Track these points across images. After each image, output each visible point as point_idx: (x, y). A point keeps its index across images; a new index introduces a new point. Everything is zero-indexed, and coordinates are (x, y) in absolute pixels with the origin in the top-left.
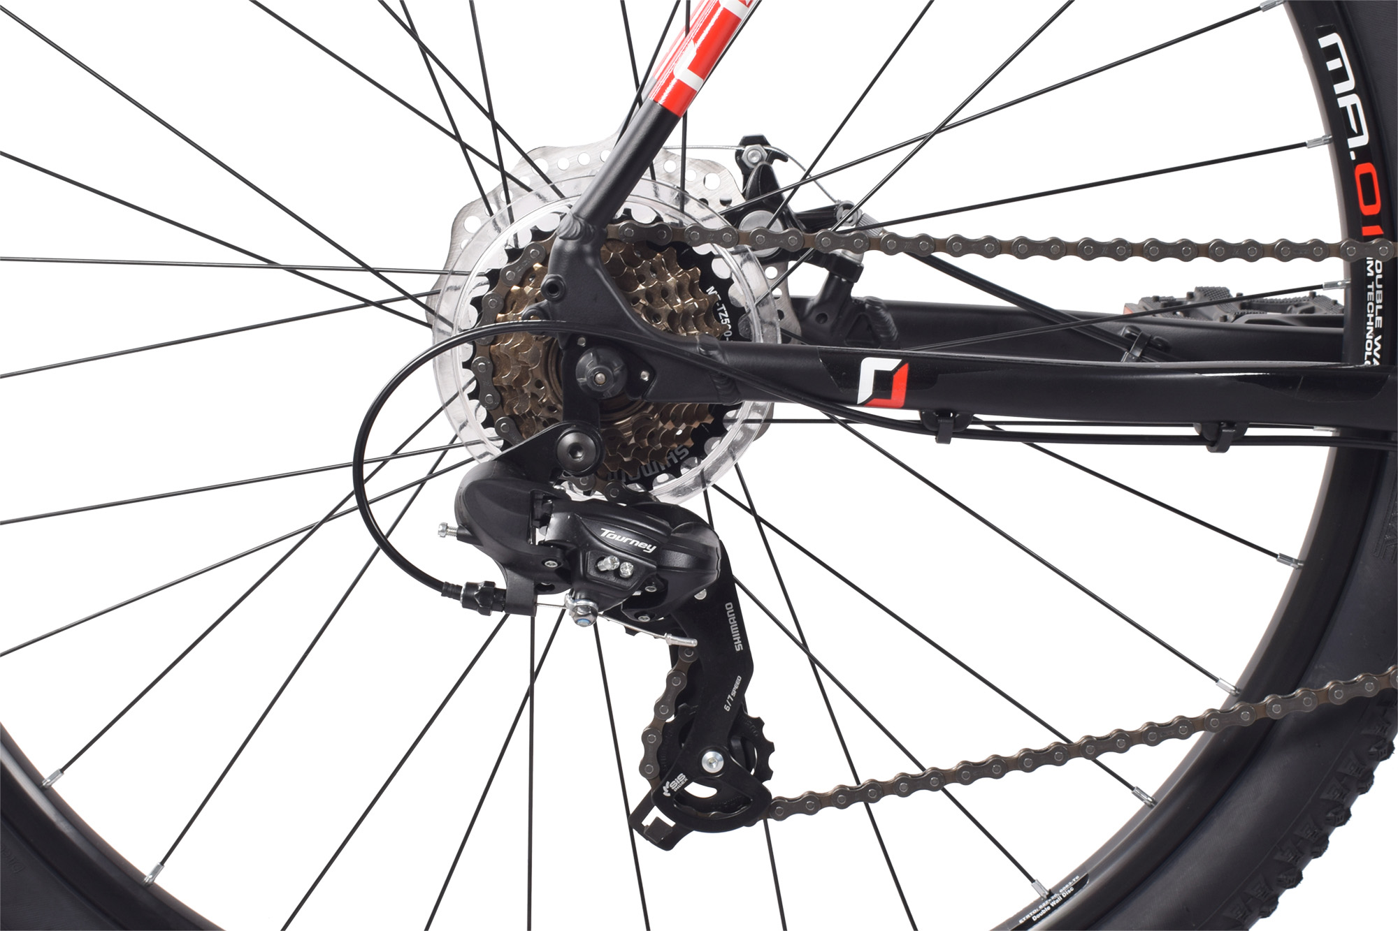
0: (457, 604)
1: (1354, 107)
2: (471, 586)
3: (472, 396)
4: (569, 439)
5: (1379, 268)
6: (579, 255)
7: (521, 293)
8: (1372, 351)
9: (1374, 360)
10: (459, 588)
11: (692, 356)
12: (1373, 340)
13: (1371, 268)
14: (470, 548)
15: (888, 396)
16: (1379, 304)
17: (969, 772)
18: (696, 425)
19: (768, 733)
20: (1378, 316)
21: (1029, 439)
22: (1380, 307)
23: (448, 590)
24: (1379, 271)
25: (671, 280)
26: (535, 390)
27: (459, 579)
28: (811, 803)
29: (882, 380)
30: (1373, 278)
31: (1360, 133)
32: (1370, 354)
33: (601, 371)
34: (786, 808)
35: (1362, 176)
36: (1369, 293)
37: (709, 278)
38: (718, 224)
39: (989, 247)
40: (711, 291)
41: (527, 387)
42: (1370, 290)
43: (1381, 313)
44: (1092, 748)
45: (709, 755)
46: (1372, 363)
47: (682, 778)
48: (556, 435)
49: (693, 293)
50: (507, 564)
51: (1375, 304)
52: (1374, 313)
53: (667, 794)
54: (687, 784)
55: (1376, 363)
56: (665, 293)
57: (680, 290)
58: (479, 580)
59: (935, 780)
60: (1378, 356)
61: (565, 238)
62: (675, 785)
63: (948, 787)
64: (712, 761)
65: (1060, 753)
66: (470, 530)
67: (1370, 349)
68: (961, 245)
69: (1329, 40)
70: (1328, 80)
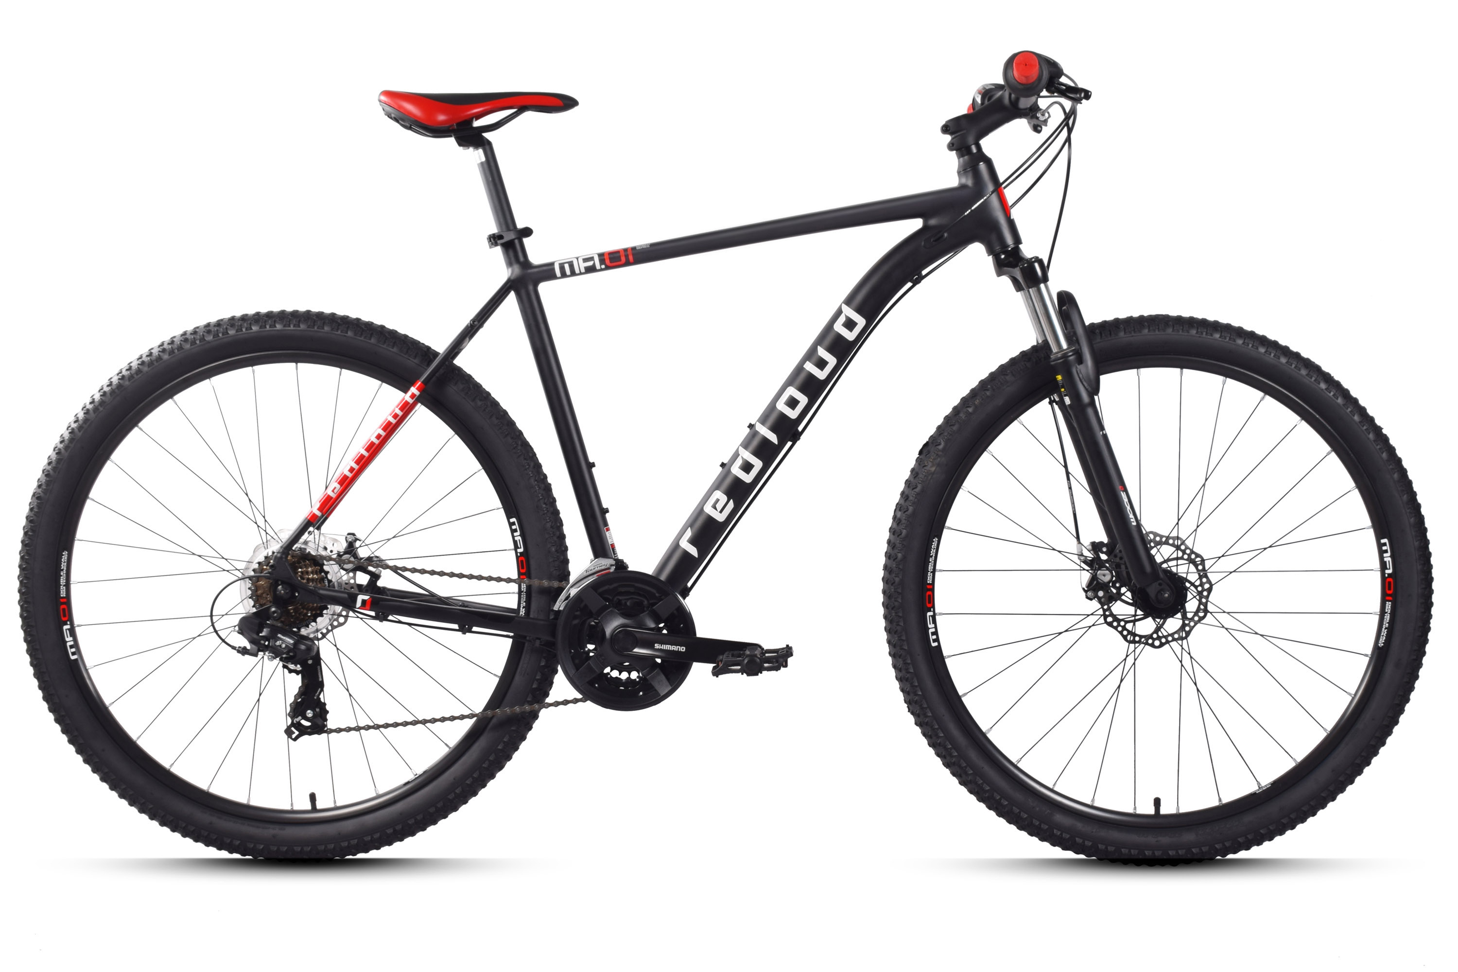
0: (236, 651)
1: (519, 540)
2: (240, 647)
3: (250, 598)
4: (273, 609)
5: (525, 589)
6: (281, 558)
7: (266, 568)
9: (522, 615)
10: (236, 647)
11: (310, 589)
13: (523, 589)
14: (241, 636)
15: (365, 607)
16: (525, 599)
17: (387, 726)
18: (314, 612)
19: (327, 708)
21: (410, 624)
23: (233, 648)
25: (310, 569)
26: (266, 596)
27: (237, 645)
28: (339, 731)
29: (364, 602)
30: (523, 591)
31: (521, 549)
33: (283, 590)
34: (331, 731)
35: (521, 561)
37: (322, 570)
38: (335, 556)
39: (414, 570)
40: (323, 574)
41: (264, 595)
43: (525, 602)
44: (424, 722)
45: (309, 711)
47: (300, 718)
48: (269, 608)
49: (317, 574)
50: (252, 642)
51: (523, 599)
52: (523, 602)
53: (295, 722)
54: (301, 720)
56: (307, 573)
57: (312, 573)
58: (242, 646)
59: (377, 727)
61: (278, 553)
62: (298, 719)
63: (380, 729)
64: (309, 713)
65: (415, 723)
66: (241, 632)
68: (405, 569)
69: (512, 520)
70: (513, 531)
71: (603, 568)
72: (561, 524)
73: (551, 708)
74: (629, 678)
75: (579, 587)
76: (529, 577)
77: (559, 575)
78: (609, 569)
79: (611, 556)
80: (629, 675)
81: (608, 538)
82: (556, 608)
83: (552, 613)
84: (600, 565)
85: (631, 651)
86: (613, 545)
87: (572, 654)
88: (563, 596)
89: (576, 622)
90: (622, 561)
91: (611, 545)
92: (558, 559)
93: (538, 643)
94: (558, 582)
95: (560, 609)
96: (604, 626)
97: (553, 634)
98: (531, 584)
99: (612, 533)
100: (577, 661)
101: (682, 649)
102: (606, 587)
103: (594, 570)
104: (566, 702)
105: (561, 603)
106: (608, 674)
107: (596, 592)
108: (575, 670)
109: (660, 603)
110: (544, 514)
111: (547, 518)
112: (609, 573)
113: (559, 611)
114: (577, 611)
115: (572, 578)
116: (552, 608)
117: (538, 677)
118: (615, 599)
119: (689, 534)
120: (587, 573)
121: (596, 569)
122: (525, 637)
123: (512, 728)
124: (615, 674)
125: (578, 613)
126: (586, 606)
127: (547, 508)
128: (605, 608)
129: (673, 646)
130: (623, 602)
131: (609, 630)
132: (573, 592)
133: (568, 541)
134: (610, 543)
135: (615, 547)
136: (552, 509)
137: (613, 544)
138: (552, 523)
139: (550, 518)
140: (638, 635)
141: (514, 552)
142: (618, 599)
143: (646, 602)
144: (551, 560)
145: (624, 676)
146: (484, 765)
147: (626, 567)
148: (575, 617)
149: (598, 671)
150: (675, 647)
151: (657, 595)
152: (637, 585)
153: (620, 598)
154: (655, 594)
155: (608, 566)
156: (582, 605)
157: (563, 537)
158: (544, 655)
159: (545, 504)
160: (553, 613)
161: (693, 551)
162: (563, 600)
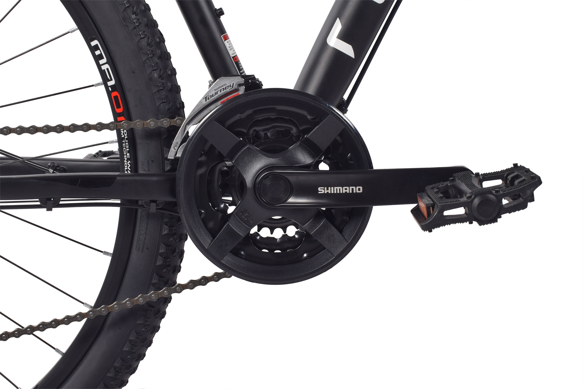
1: (107, 69)
5: (126, 134)
8: (127, 167)
9: (128, 171)
12: (127, 163)
13: (123, 134)
16: (128, 148)
20: (128, 153)
22: (128, 149)
24: (126, 135)
30: (124, 138)
31: (111, 80)
32: (127, 168)
35: (114, 97)
36: (124, 144)
42: (123, 143)
43: (129, 152)
46: (128, 172)
51: (126, 148)
52: (126, 152)
55: (129, 172)
60: (130, 169)
67: (126, 167)
69: (94, 43)
70: (97, 58)
71: (228, 90)
72: (162, 39)
73: (186, 291)
74: (285, 236)
75: (199, 122)
76: (129, 118)
77: (169, 109)
78: (236, 90)
79: (236, 74)
80: (285, 232)
81: (228, 49)
82: (171, 156)
83: (166, 162)
84: (224, 87)
85: (285, 201)
86: (235, 58)
87: (203, 216)
88: (178, 138)
89: (201, 171)
90: (252, 77)
91: (233, 57)
92: (164, 87)
93: (153, 208)
94: (168, 120)
95: (177, 156)
96: (241, 171)
97: (173, 192)
98: (131, 127)
99: (232, 41)
100: (211, 225)
101: (358, 190)
102: (237, 117)
103: (216, 95)
104: (204, 281)
105: (176, 148)
106: (256, 234)
107: (223, 126)
108: (211, 238)
109: (315, 129)
110: (135, 28)
111: (140, 33)
112: (239, 97)
113: (176, 159)
114: (201, 156)
115: (188, 111)
116: (165, 157)
117: (162, 251)
118: (251, 132)
119: (338, 27)
120: (208, 101)
121: (219, 93)
122: (137, 202)
123: (138, 322)
124: (265, 233)
125: (203, 158)
126: (212, 147)
127: (138, 20)
128: (239, 146)
129: (344, 188)
130: (262, 134)
131: (249, 176)
132: (192, 129)
133: (175, 62)
134: (232, 56)
135: (239, 61)
136: (159, 52)
137: (236, 55)
138: (148, 38)
139: (144, 32)
140: (292, 179)
141: (103, 87)
142: (255, 130)
143: (294, 131)
144: (155, 90)
145: (278, 233)
146: (109, 375)
147: (260, 85)
148: (200, 165)
149: (242, 234)
150: (348, 188)
151: (309, 117)
152: (279, 107)
153: (257, 129)
154: (306, 116)
155: (235, 87)
156: (207, 147)
157: (167, 56)
158: (166, 220)
159: (134, 13)
160: (169, 162)
161: (348, 50)
162: (179, 143)
